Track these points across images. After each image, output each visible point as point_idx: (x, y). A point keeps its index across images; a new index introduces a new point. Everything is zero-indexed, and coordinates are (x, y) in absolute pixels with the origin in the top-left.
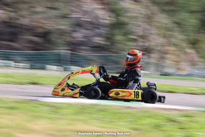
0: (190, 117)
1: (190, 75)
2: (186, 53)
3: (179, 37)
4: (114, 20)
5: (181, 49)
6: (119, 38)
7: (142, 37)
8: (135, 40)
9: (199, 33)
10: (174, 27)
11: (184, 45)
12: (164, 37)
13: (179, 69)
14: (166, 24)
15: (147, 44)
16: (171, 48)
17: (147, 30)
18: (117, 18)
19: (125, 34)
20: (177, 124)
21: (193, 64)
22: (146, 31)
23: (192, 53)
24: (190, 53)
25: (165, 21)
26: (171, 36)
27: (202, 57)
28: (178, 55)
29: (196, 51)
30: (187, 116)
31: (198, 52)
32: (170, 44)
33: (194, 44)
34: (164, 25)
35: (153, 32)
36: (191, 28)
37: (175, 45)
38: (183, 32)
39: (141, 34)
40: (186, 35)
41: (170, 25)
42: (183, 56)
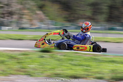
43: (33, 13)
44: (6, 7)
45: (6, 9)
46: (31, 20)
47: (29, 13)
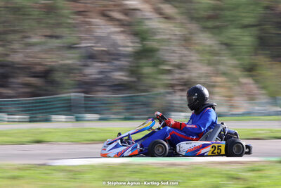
0: (259, 170)
1: (248, 114)
2: (240, 84)
3: (229, 62)
4: (138, 46)
5: (233, 79)
6: (147, 70)
7: (179, 67)
8: (169, 72)
9: (256, 54)
10: (221, 50)
11: (237, 72)
12: (209, 64)
13: (232, 106)
14: (210, 46)
15: (186, 76)
16: (219, 79)
17: (185, 56)
18: (142, 44)
19: (156, 64)
20: (241, 182)
21: (251, 98)
22: (184, 58)
23: (250, 84)
24: (246, 84)
25: (208, 42)
26: (219, 63)
27: (263, 88)
28: (230, 88)
29: (253, 80)
30: (253, 170)
31: (256, 81)
32: (218, 74)
33: (250, 70)
34: (207, 48)
35: (193, 58)
36: (244, 49)
37: (224, 74)
38: (234, 55)
39: (177, 62)
40: (238, 60)
41: (216, 48)
42: (237, 89)
43: (233, 81)
44: (177, 71)
45: (177, 76)
46: (230, 97)
47: (226, 82)
